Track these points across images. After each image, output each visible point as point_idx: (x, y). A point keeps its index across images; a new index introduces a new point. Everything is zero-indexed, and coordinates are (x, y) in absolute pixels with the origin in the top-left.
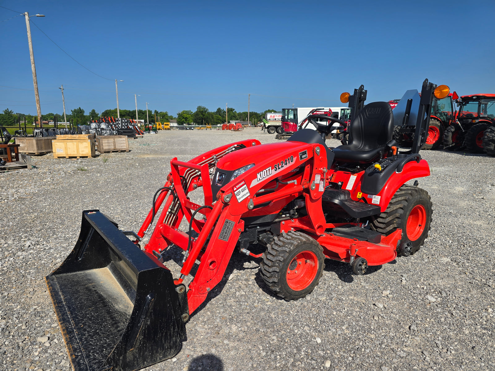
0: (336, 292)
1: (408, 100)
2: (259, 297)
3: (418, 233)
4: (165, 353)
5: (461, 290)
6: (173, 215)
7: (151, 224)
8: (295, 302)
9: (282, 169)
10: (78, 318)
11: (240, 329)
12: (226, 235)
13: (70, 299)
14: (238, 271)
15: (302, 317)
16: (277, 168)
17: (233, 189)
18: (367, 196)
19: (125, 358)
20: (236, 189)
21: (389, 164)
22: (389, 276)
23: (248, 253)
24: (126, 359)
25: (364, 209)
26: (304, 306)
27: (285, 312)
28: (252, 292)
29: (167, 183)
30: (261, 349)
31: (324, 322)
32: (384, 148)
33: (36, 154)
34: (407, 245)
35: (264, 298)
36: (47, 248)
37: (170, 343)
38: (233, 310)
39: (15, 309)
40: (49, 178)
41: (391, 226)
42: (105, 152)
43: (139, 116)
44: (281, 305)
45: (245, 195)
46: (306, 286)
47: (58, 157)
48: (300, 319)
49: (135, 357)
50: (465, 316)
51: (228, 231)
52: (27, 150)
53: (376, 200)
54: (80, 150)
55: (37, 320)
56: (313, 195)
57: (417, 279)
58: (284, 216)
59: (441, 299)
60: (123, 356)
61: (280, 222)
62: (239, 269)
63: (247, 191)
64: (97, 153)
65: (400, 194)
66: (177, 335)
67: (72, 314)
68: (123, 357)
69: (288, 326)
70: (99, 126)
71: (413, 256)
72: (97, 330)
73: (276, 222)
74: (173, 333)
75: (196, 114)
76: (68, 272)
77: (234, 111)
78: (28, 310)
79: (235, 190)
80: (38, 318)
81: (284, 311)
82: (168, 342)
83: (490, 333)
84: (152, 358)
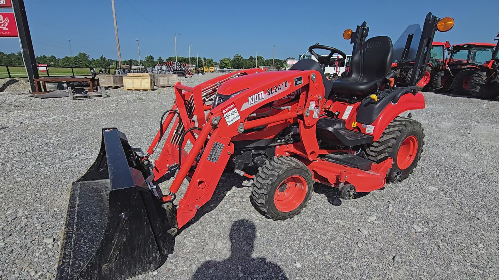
0: (323, 215)
1: (409, 35)
2: (249, 215)
3: (408, 162)
4: (144, 267)
5: (448, 221)
7: (159, 142)
8: (282, 222)
9: (275, 94)
10: (81, 224)
11: (224, 246)
12: (215, 157)
13: (83, 205)
14: (237, 188)
15: (286, 238)
16: (271, 92)
17: (222, 112)
18: (362, 125)
19: (100, 272)
20: (225, 111)
21: (386, 95)
22: (377, 202)
23: (242, 173)
24: (102, 273)
25: (358, 138)
26: (290, 227)
27: (271, 232)
28: (245, 209)
31: (307, 245)
32: (382, 80)
33: (113, 87)
34: (397, 174)
35: (254, 216)
36: (88, 158)
37: (149, 258)
38: (223, 226)
39: (39, 210)
40: (115, 104)
41: (383, 154)
42: (161, 87)
43: (192, 62)
44: (268, 224)
45: (235, 118)
46: (294, 208)
47: (128, 90)
48: (284, 240)
49: (111, 271)
50: (453, 250)
51: (217, 153)
52: (107, 84)
53: (370, 129)
54: (143, 85)
55: (53, 221)
56: (308, 122)
57: (404, 207)
58: (279, 141)
59: (428, 229)
60: (98, 269)
61: (275, 146)
63: (237, 114)
64: (155, 87)
65: (394, 125)
66: (157, 251)
67: (78, 219)
68: (98, 271)
69: (271, 246)
72: (93, 237)
73: (271, 147)
74: (152, 249)
75: (234, 60)
76: (92, 180)
77: (262, 59)
78: (49, 211)
79: (224, 112)
80: (54, 220)
81: (270, 230)
82: (147, 257)
83: (481, 272)
84: (130, 272)
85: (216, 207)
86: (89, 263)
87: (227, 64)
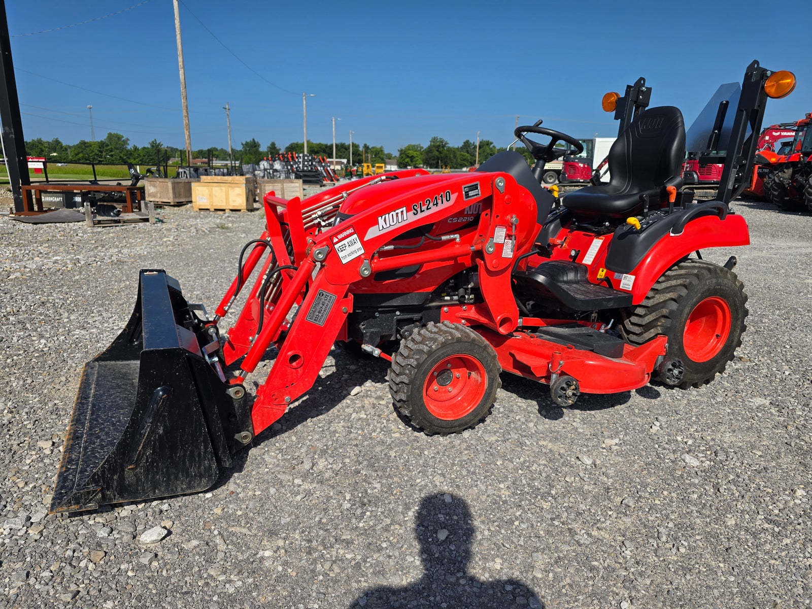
0: (520, 432)
1: (722, 103)
2: (385, 424)
3: (713, 349)
4: (190, 482)
5: (760, 453)
6: (272, 285)
7: (236, 296)
8: (441, 439)
9: (427, 213)
10: (97, 421)
11: (330, 466)
12: (320, 315)
13: (101, 395)
15: (439, 461)
16: (419, 210)
17: (332, 241)
18: (614, 275)
19: (122, 478)
20: (337, 240)
22: (633, 418)
23: (376, 352)
24: (125, 480)
25: (599, 296)
26: (453, 447)
27: (417, 451)
28: (379, 416)
29: (264, 233)
30: (348, 498)
31: (474, 473)
33: (172, 204)
34: (672, 365)
35: (393, 427)
36: (115, 328)
37: (199, 468)
38: (335, 439)
39: (31, 402)
40: (172, 237)
41: (652, 330)
43: (340, 154)
44: (414, 440)
45: (355, 252)
46: (462, 414)
47: (200, 209)
48: (435, 463)
49: (138, 480)
50: (743, 497)
51: (323, 310)
52: (160, 198)
53: (627, 282)
54: (230, 200)
55: (52, 419)
56: (492, 264)
57: (683, 427)
58: (447, 298)
59: (712, 463)
60: (118, 474)
61: (440, 307)
62: (376, 381)
63: (359, 245)
64: (256, 205)
65: (677, 275)
66: (212, 457)
67: (92, 414)
68: (119, 477)
69: (410, 471)
70: (272, 166)
71: (698, 390)
72: (115, 439)
73: (430, 308)
74: (205, 452)
75: (429, 150)
76: (119, 360)
77: (491, 146)
78: (46, 404)
79: (335, 241)
80: (54, 417)
81: (415, 449)
82: (195, 466)
83: (777, 529)
84: (168, 485)
85: (328, 411)
86: (105, 462)
87: (415, 157)
